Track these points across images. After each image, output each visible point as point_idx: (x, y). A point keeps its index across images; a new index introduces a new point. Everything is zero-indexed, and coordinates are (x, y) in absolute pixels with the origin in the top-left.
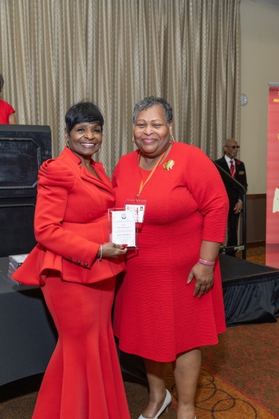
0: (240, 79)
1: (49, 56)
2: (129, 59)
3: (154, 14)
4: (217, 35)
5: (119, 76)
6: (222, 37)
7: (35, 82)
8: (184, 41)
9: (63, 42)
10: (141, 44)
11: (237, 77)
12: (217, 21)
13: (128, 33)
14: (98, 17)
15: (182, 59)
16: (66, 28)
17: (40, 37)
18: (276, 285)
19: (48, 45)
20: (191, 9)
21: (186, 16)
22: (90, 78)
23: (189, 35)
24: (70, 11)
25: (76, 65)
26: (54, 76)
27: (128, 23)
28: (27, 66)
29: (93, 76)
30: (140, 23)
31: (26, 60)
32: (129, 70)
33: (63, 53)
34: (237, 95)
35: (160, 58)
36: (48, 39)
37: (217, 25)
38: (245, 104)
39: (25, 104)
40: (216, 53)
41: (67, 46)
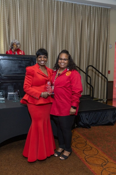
0: (109, 39)
1: (40, 31)
2: (68, 32)
3: (78, 16)
4: (101, 23)
5: (64, 38)
6: (103, 23)
7: (35, 40)
8: (89, 25)
9: (45, 26)
10: (73, 26)
11: (108, 38)
12: (101, 17)
13: (68, 23)
14: (58, 17)
15: (87, 33)
16: (46, 21)
17: (37, 25)
18: (114, 112)
19: (40, 27)
20: (91, 13)
21: (89, 16)
22: (54, 39)
23: (90, 23)
24: (48, 15)
25: (49, 34)
26: (42, 38)
27: (68, 19)
28: (32, 35)
29: (55, 38)
30: (73, 19)
31: (32, 33)
32: (68, 36)
33: (45, 30)
34: (108, 45)
35: (79, 33)
36: (40, 25)
37: (101, 19)
38: (111, 48)
39: (31, 47)
40: (100, 29)
41: (46, 27)
